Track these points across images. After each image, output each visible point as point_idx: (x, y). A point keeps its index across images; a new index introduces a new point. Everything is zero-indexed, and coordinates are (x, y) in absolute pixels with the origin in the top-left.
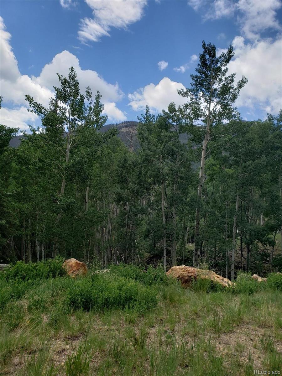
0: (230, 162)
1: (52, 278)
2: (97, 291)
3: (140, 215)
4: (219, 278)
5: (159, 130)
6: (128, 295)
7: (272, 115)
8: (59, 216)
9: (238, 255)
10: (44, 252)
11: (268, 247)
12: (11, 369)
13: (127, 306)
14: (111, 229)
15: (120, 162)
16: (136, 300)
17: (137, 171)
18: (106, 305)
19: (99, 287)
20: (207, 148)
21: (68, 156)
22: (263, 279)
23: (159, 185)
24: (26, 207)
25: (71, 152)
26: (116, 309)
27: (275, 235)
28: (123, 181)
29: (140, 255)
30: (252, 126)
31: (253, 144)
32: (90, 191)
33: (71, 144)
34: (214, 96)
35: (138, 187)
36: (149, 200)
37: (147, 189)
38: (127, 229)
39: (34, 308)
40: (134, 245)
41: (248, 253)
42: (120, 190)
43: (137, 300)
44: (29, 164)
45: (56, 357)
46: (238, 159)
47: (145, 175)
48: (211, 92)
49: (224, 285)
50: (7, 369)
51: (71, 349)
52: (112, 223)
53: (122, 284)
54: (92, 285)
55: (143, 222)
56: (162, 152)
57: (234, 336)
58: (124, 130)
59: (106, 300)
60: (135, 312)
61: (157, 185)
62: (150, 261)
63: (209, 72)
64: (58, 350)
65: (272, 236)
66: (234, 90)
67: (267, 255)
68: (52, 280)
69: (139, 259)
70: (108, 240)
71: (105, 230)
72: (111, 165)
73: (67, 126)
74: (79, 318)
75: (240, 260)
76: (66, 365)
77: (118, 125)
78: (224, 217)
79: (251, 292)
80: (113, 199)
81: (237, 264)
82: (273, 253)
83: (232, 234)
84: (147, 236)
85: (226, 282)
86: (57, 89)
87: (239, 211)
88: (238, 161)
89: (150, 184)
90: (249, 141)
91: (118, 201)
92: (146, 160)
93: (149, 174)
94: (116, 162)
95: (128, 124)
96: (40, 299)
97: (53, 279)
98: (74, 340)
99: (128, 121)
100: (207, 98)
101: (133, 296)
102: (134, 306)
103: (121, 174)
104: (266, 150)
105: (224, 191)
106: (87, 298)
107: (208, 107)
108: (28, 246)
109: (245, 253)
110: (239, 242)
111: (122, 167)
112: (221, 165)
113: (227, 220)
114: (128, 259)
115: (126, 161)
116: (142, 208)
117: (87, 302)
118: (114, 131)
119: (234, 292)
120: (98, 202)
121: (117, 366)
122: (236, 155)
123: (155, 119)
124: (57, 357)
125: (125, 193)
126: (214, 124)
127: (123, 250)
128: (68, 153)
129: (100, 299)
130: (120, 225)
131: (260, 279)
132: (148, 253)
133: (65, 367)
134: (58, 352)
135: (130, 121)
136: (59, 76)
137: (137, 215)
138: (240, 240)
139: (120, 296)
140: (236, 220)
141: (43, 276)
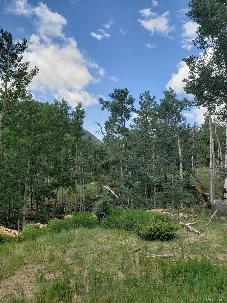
0: (24, 133)
4: (7, 230)
7: (58, 101)
9: (29, 208)
11: (52, 200)
20: (4, 120)
22: (44, 225)
27: (58, 190)
30: (42, 107)
31: (41, 121)
34: (11, 77)
41: (37, 206)
46: (30, 131)
48: (7, 73)
49: (11, 236)
57: (13, 278)
63: (6, 55)
65: (55, 191)
66: (28, 75)
67: (51, 206)
75: (30, 212)
78: (17, 178)
79: (34, 238)
81: (28, 216)
82: (55, 204)
83: (24, 193)
85: (14, 233)
87: (30, 173)
88: (30, 133)
90: (38, 118)
100: (4, 77)
104: (51, 126)
105: (18, 157)
107: (4, 85)
109: (35, 207)
110: (29, 198)
112: (16, 136)
113: (20, 181)
119: (19, 240)
122: (28, 128)
126: (11, 100)
131: (42, 226)
138: (30, 197)
140: (28, 180)
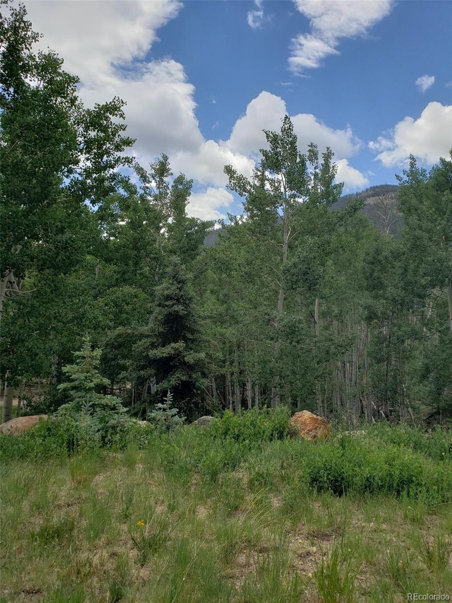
1: (278, 439)
2: (352, 465)
3: (408, 342)
5: (435, 193)
6: (405, 474)
8: (277, 345)
10: (259, 400)
12: (237, 571)
13: (404, 493)
14: (359, 366)
15: (367, 254)
16: (419, 485)
17: (400, 267)
18: (368, 489)
19: (353, 459)
21: (286, 253)
23: (440, 288)
24: (230, 332)
25: (290, 247)
26: (386, 495)
28: (375, 286)
29: (414, 409)
32: (320, 304)
33: (290, 235)
35: (403, 293)
36: (423, 314)
37: (420, 296)
38: (387, 366)
39: (257, 483)
40: (402, 393)
42: (370, 301)
43: (421, 484)
44: (231, 270)
45: (298, 563)
47: (415, 272)
50: (231, 571)
51: (320, 553)
52: (361, 356)
53: (392, 456)
54: (343, 455)
55: (417, 353)
56: (444, 231)
58: (371, 201)
59: (368, 481)
60: (421, 505)
61: (437, 288)
62: (431, 419)
64: (301, 552)
68: (277, 443)
69: (412, 415)
70: (356, 383)
71: (348, 367)
72: (353, 260)
73: (282, 207)
74: (326, 506)
76: (316, 577)
77: (360, 194)
80: (361, 316)
84: (424, 377)
86: (265, 153)
89: (424, 287)
91: (369, 319)
92: (415, 247)
93: (421, 271)
94: (362, 255)
95: (377, 191)
96: (265, 471)
97: (279, 442)
98: (323, 540)
99: (377, 186)
101: (414, 476)
102: (417, 494)
103: (371, 275)
106: (336, 475)
108: (235, 390)
111: (372, 263)
114: (391, 415)
115: (378, 252)
116: (413, 330)
117: (337, 481)
118: (356, 203)
120: (335, 322)
121: (400, 592)
123: (428, 175)
124: (300, 563)
125: (380, 306)
127: (383, 399)
128: (285, 248)
129: (358, 478)
130: (375, 358)
132: (427, 405)
133: (313, 580)
134: (300, 556)
135: (380, 186)
136: (266, 133)
137: (403, 341)
139: (391, 476)
141: (265, 437)
